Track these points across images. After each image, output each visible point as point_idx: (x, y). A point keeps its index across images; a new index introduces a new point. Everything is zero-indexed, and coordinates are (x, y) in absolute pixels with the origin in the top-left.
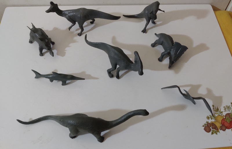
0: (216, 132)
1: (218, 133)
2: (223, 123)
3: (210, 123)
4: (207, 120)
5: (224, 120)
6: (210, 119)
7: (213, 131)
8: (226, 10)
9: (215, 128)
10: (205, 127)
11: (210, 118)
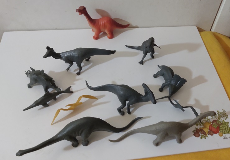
0: (204, 137)
1: (206, 137)
2: (210, 128)
3: (199, 129)
4: (196, 127)
5: (211, 126)
6: (199, 126)
7: (202, 136)
8: (210, 31)
9: (204, 134)
10: (195, 132)
11: (199, 124)
